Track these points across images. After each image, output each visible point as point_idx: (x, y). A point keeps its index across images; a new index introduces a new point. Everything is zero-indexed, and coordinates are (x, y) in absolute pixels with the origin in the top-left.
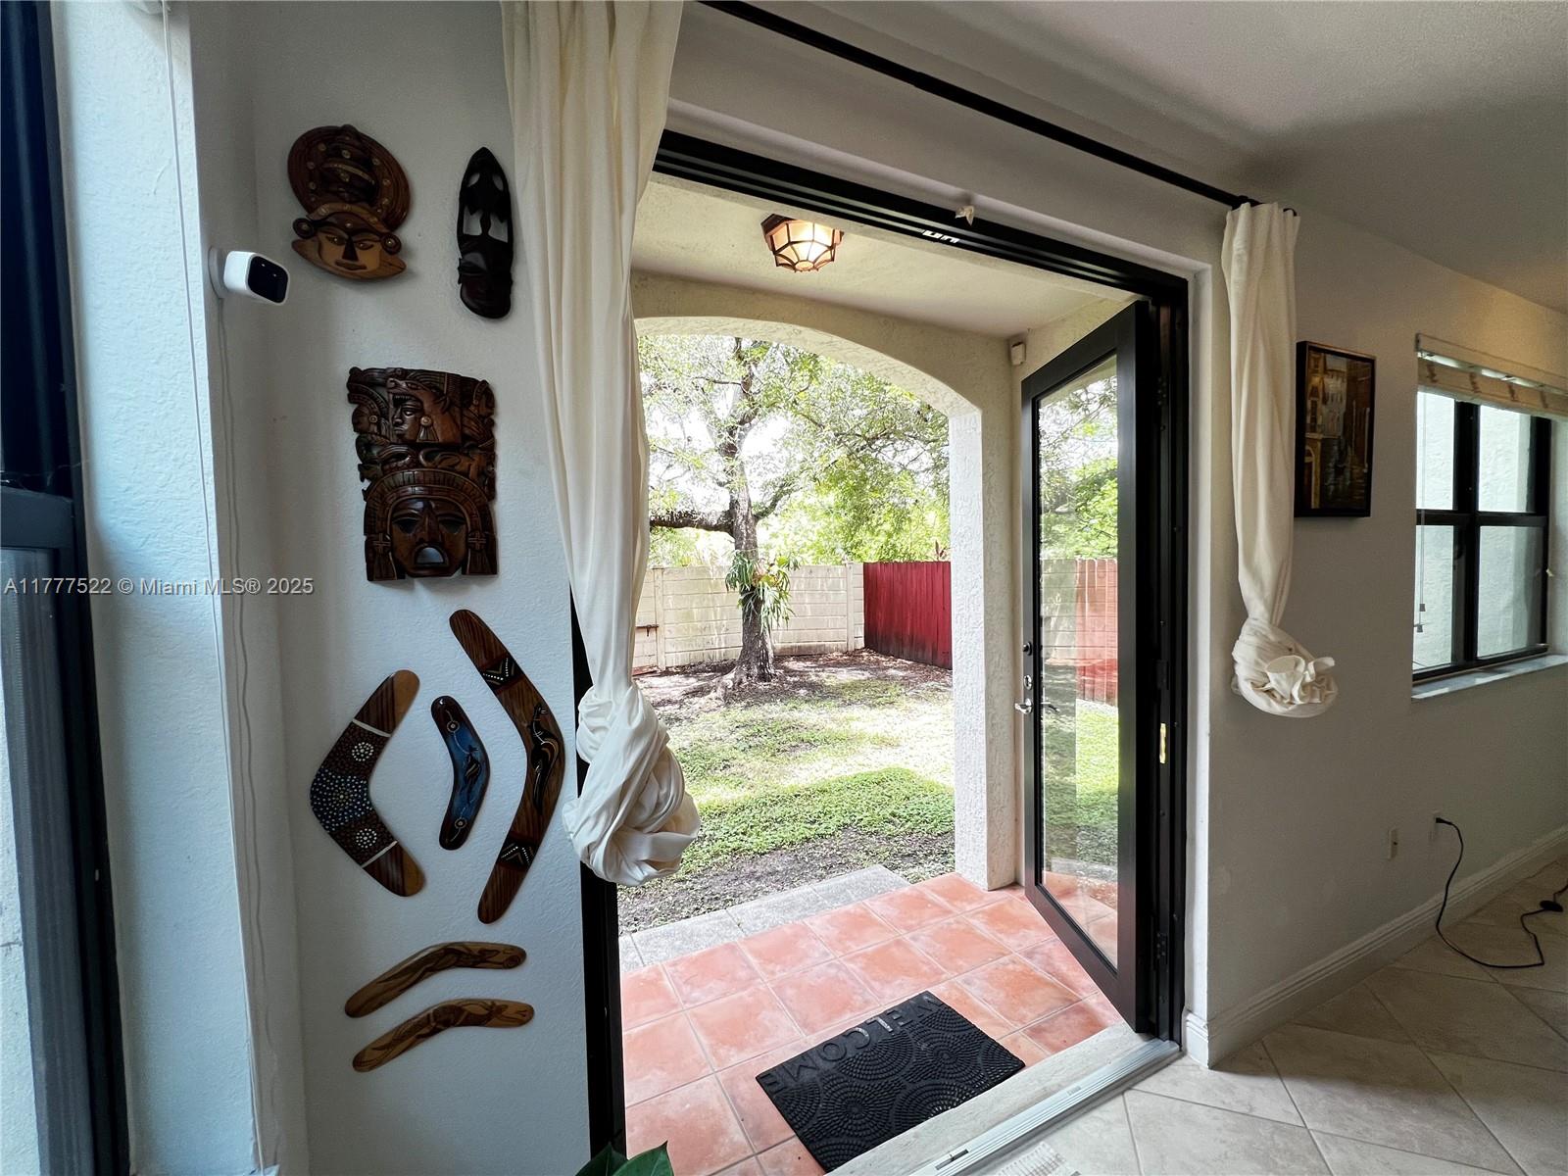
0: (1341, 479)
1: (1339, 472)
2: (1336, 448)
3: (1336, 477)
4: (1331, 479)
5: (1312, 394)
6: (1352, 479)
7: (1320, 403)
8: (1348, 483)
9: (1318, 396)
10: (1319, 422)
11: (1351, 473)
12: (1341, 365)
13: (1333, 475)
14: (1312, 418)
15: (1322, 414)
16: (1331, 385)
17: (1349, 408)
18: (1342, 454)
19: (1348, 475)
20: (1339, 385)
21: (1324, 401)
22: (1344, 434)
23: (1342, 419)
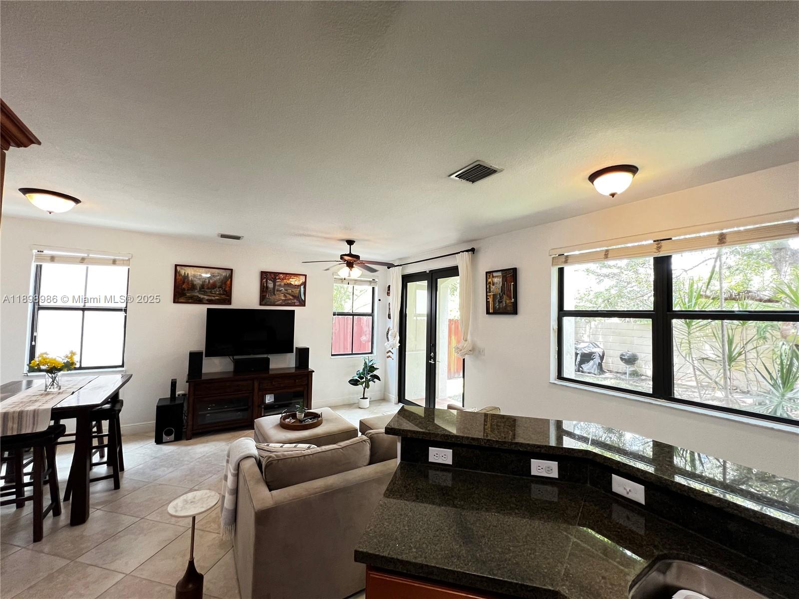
0: (501, 304)
1: (500, 302)
2: (498, 296)
3: (499, 304)
4: (497, 304)
5: (488, 284)
6: (506, 303)
7: (491, 286)
8: (504, 305)
9: (491, 284)
10: (492, 290)
12: (500, 274)
14: (489, 290)
15: (493, 288)
16: (496, 280)
17: (503, 284)
18: (501, 298)
19: (504, 303)
20: (498, 279)
21: (493, 285)
22: (501, 292)
23: (500, 288)
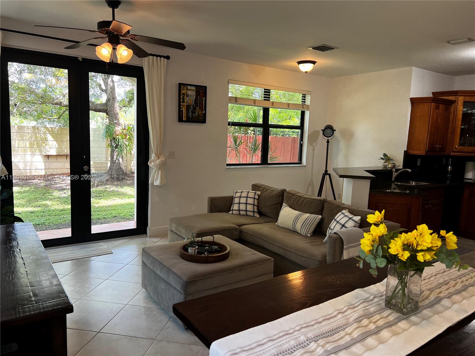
0: (194, 114)
1: (193, 112)
2: (192, 107)
4: (190, 114)
5: (182, 95)
6: (198, 114)
7: (185, 97)
8: (197, 115)
9: (185, 95)
10: (186, 101)
11: (198, 113)
12: (194, 88)
13: (191, 113)
14: (183, 100)
15: (187, 99)
16: (190, 93)
17: (196, 98)
18: (194, 108)
19: (197, 113)
20: (192, 93)
21: (187, 96)
22: (195, 104)
23: (194, 100)
